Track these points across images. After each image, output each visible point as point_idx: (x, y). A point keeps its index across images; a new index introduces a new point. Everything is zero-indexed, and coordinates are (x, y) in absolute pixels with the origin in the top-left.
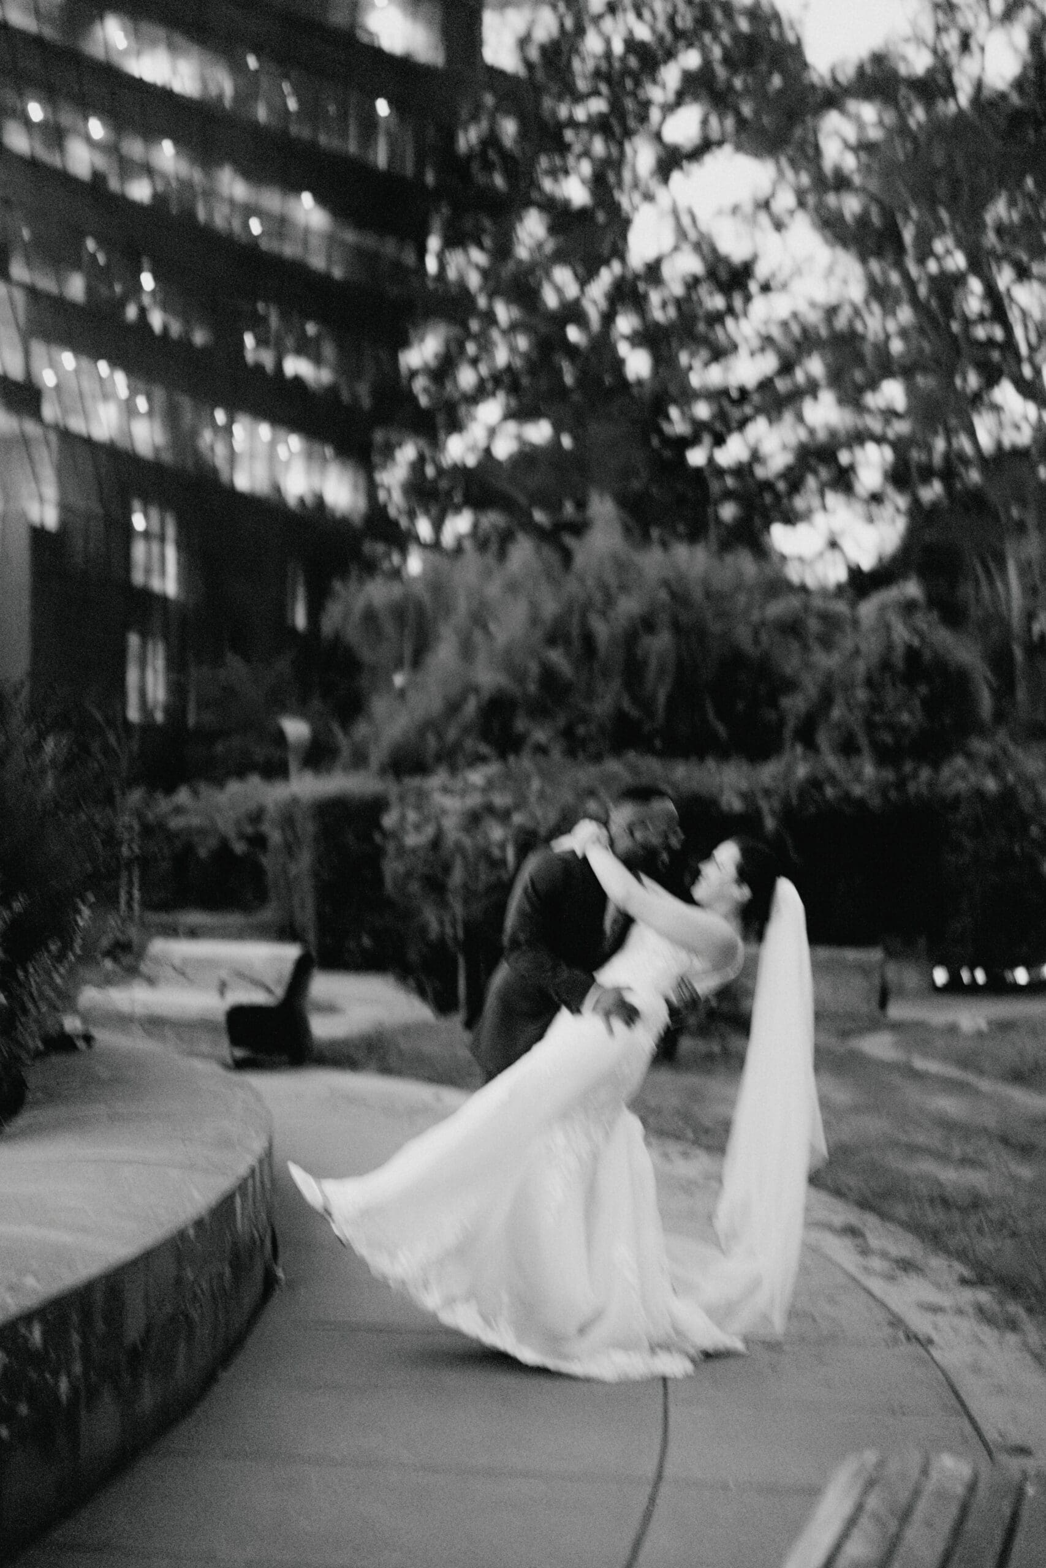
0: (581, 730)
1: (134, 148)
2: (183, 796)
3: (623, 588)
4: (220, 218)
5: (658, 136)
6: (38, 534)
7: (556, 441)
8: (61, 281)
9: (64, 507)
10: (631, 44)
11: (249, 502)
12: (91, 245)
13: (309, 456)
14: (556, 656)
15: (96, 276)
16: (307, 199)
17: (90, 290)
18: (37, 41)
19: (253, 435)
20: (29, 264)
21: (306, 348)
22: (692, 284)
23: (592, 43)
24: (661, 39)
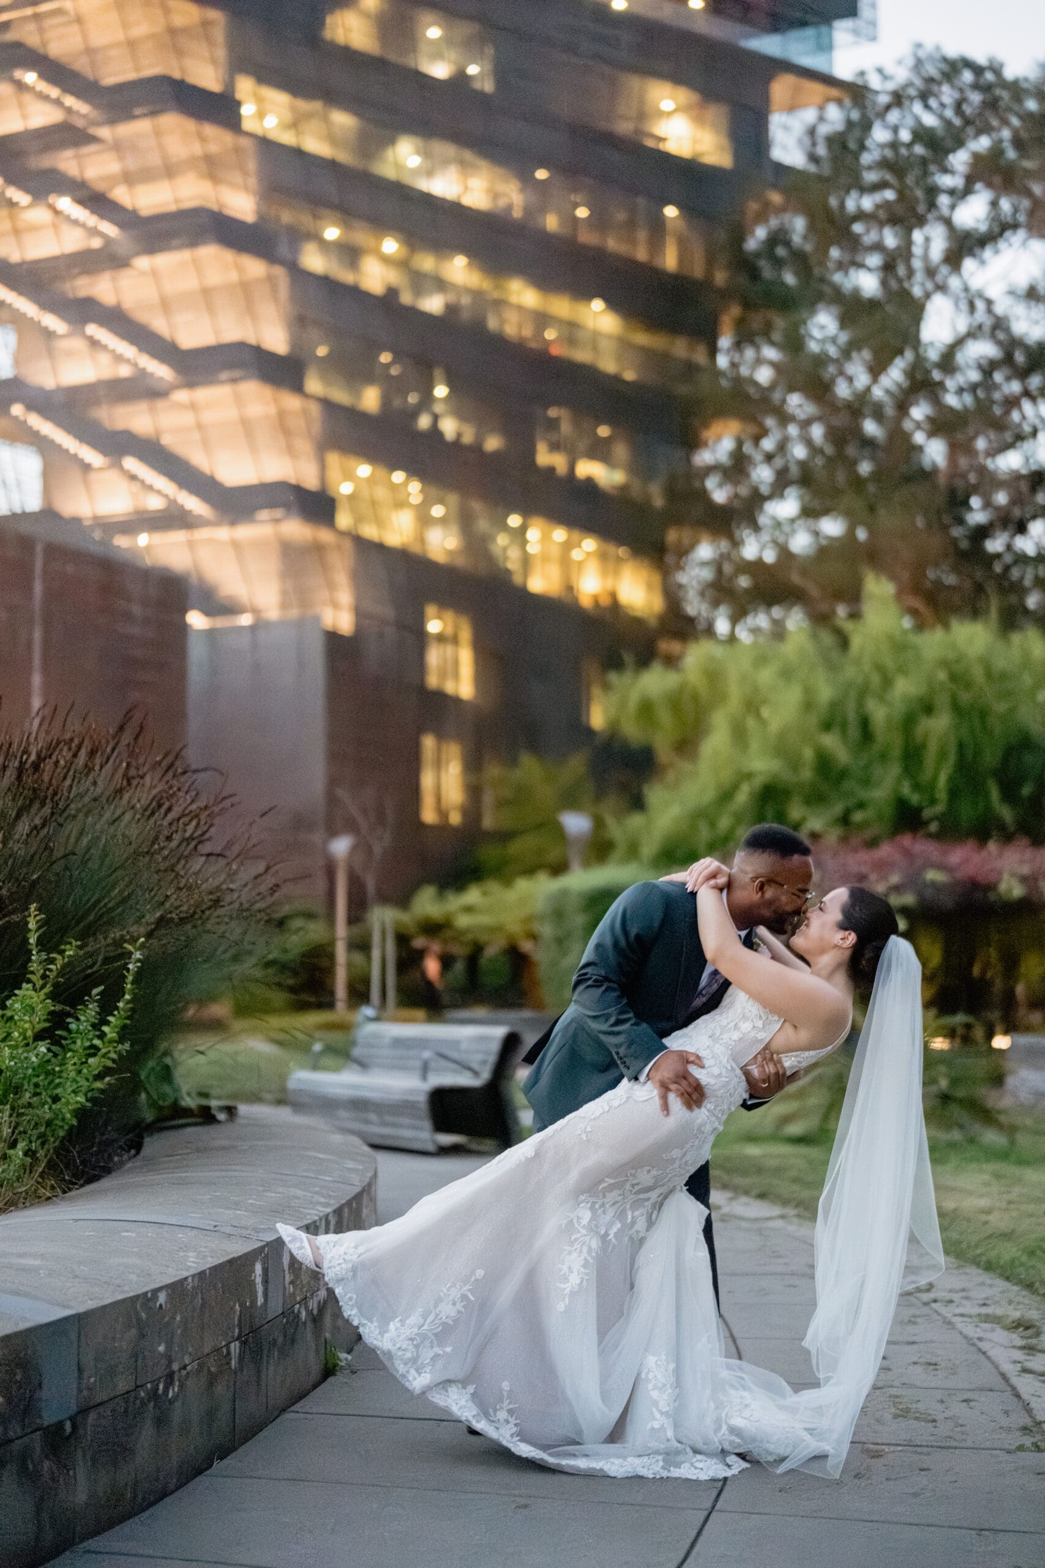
0: (858, 817)
1: (427, 262)
2: (473, 895)
3: (902, 670)
4: (512, 327)
5: (948, 222)
6: (333, 638)
7: (851, 533)
8: (358, 394)
9: (360, 613)
10: (921, 134)
11: (541, 603)
12: (385, 358)
13: (603, 557)
14: (830, 741)
15: (392, 388)
16: (598, 305)
17: (386, 400)
18: (332, 165)
19: (546, 538)
20: (323, 378)
21: (599, 451)
22: (988, 369)
23: (880, 134)
24: (948, 123)
